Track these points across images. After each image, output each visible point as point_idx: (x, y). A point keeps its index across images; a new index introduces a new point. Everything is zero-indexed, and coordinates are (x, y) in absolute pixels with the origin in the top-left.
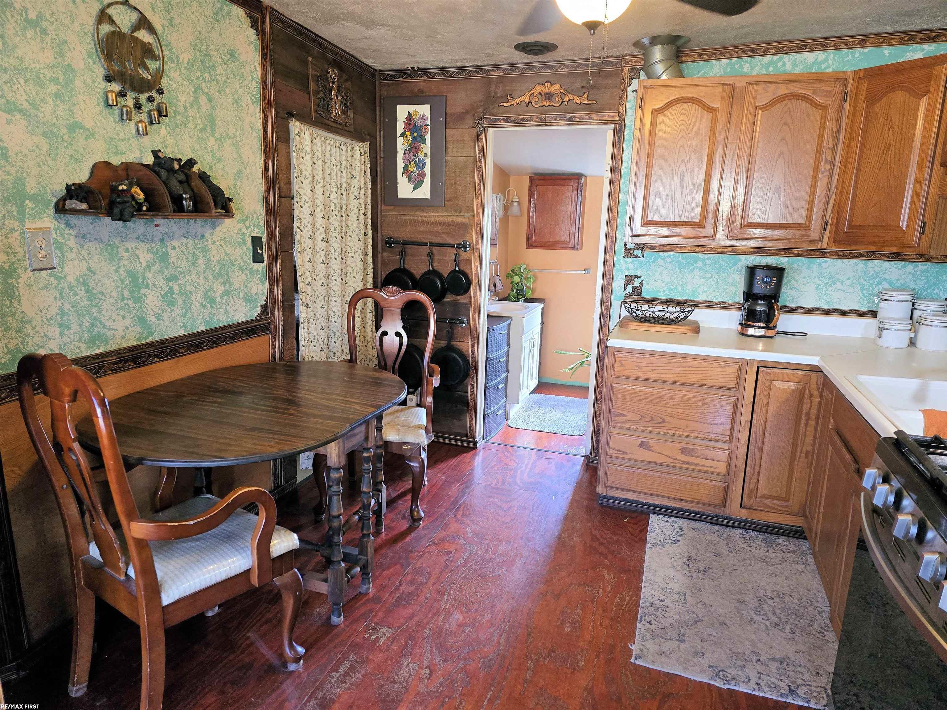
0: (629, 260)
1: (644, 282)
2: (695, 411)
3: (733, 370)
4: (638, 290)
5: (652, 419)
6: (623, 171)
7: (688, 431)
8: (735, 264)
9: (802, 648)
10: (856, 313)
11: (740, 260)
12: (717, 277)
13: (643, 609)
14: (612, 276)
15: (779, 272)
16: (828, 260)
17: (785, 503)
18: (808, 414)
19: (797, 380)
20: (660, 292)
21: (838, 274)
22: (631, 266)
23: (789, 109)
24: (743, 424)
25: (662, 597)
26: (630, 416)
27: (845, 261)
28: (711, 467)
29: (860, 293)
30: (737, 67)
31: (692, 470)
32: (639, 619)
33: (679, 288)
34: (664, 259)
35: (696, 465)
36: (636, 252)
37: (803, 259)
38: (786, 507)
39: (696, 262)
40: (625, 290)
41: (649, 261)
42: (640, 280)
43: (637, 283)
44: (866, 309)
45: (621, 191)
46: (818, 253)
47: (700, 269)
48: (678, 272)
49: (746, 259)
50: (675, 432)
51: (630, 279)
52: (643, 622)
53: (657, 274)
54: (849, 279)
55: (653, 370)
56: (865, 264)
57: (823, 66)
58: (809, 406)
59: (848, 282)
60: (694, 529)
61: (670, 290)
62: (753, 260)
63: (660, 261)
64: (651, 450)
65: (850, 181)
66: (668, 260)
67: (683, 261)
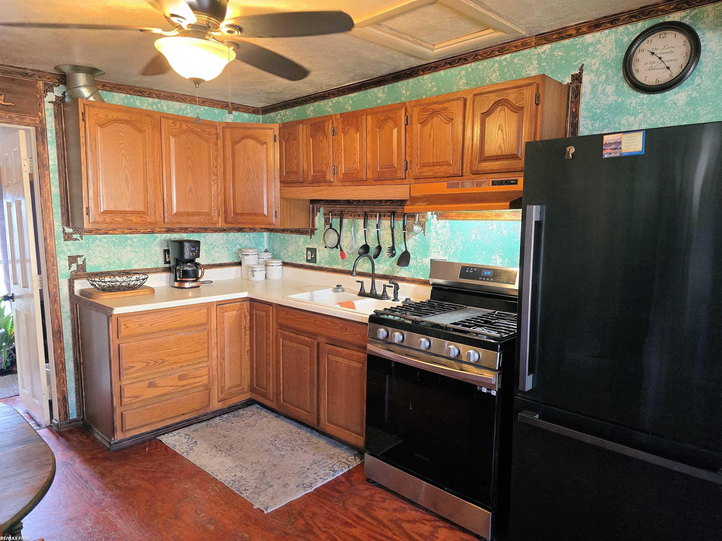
0: (69, 243)
1: (86, 260)
2: (184, 346)
3: (205, 310)
4: (82, 267)
5: (156, 362)
6: (50, 167)
7: (181, 362)
8: (154, 240)
9: (313, 452)
10: (228, 265)
11: (157, 237)
12: (143, 250)
13: (233, 486)
14: (54, 257)
15: (197, 244)
16: (208, 234)
17: (240, 388)
18: (245, 328)
19: (238, 309)
20: (102, 267)
21: (215, 242)
22: (72, 248)
23: (189, 139)
24: (213, 346)
25: (233, 474)
26: (138, 366)
27: (217, 234)
28: (199, 382)
29: (227, 252)
30: (159, 105)
31: (188, 390)
32: (238, 493)
33: (117, 261)
34: (100, 241)
35: (189, 384)
36: (75, 236)
37: (195, 234)
38: (241, 389)
39: (127, 241)
40: (70, 269)
41: (88, 243)
42: (83, 259)
43: (80, 261)
44: (232, 262)
45: (52, 185)
46: (203, 230)
47: (131, 245)
48: (114, 249)
49: (161, 237)
50: (173, 366)
51: (72, 259)
52: (243, 492)
53: (97, 253)
54: (221, 245)
55: (151, 325)
56: (227, 235)
57: (185, 112)
58: (245, 323)
59: (221, 247)
60: (194, 431)
61: (110, 264)
62: (166, 237)
63: (98, 242)
64: (157, 387)
65: (230, 187)
66: (105, 241)
67: (116, 240)
